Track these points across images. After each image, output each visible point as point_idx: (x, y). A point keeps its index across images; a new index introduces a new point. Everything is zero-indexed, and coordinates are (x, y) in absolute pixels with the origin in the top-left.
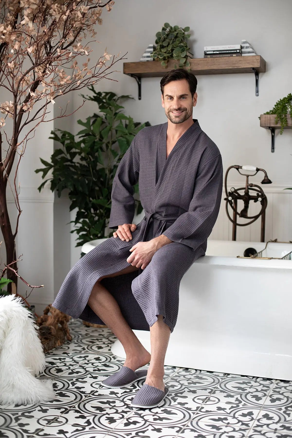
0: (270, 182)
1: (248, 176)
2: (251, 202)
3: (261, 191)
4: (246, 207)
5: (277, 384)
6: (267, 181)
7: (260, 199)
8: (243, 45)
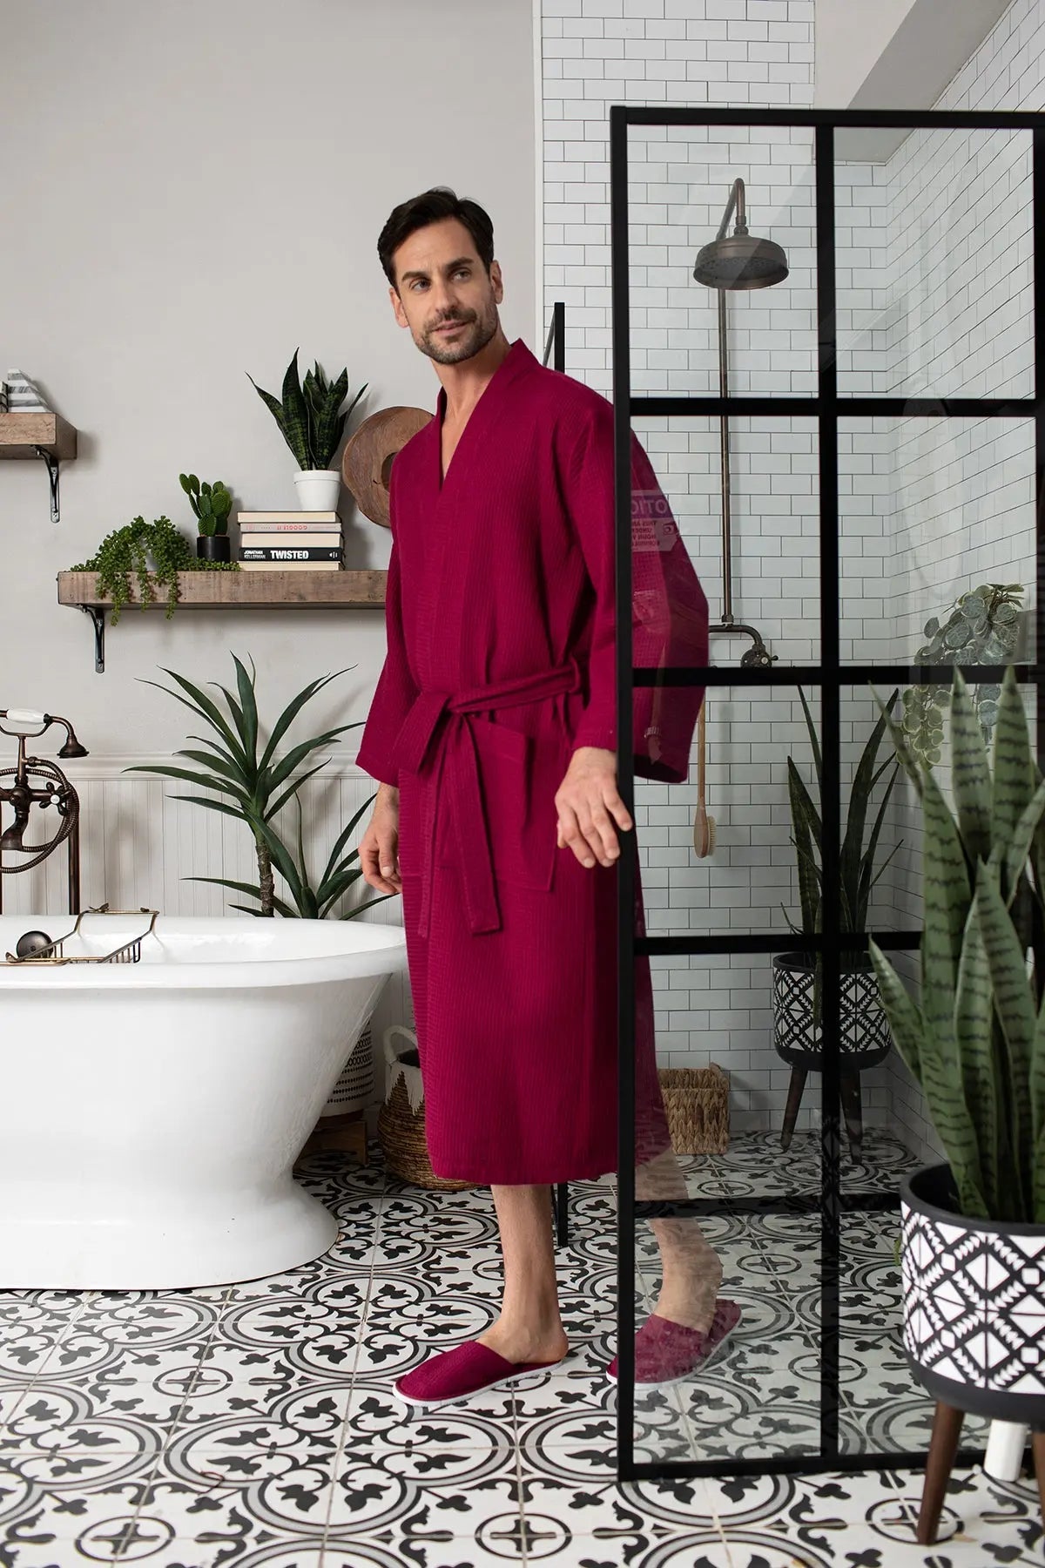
0: (80, 752)
1: (23, 738)
2: (35, 806)
3: (59, 775)
4: (22, 821)
5: (91, 1305)
6: (74, 750)
7: (55, 799)
8: (11, 383)
